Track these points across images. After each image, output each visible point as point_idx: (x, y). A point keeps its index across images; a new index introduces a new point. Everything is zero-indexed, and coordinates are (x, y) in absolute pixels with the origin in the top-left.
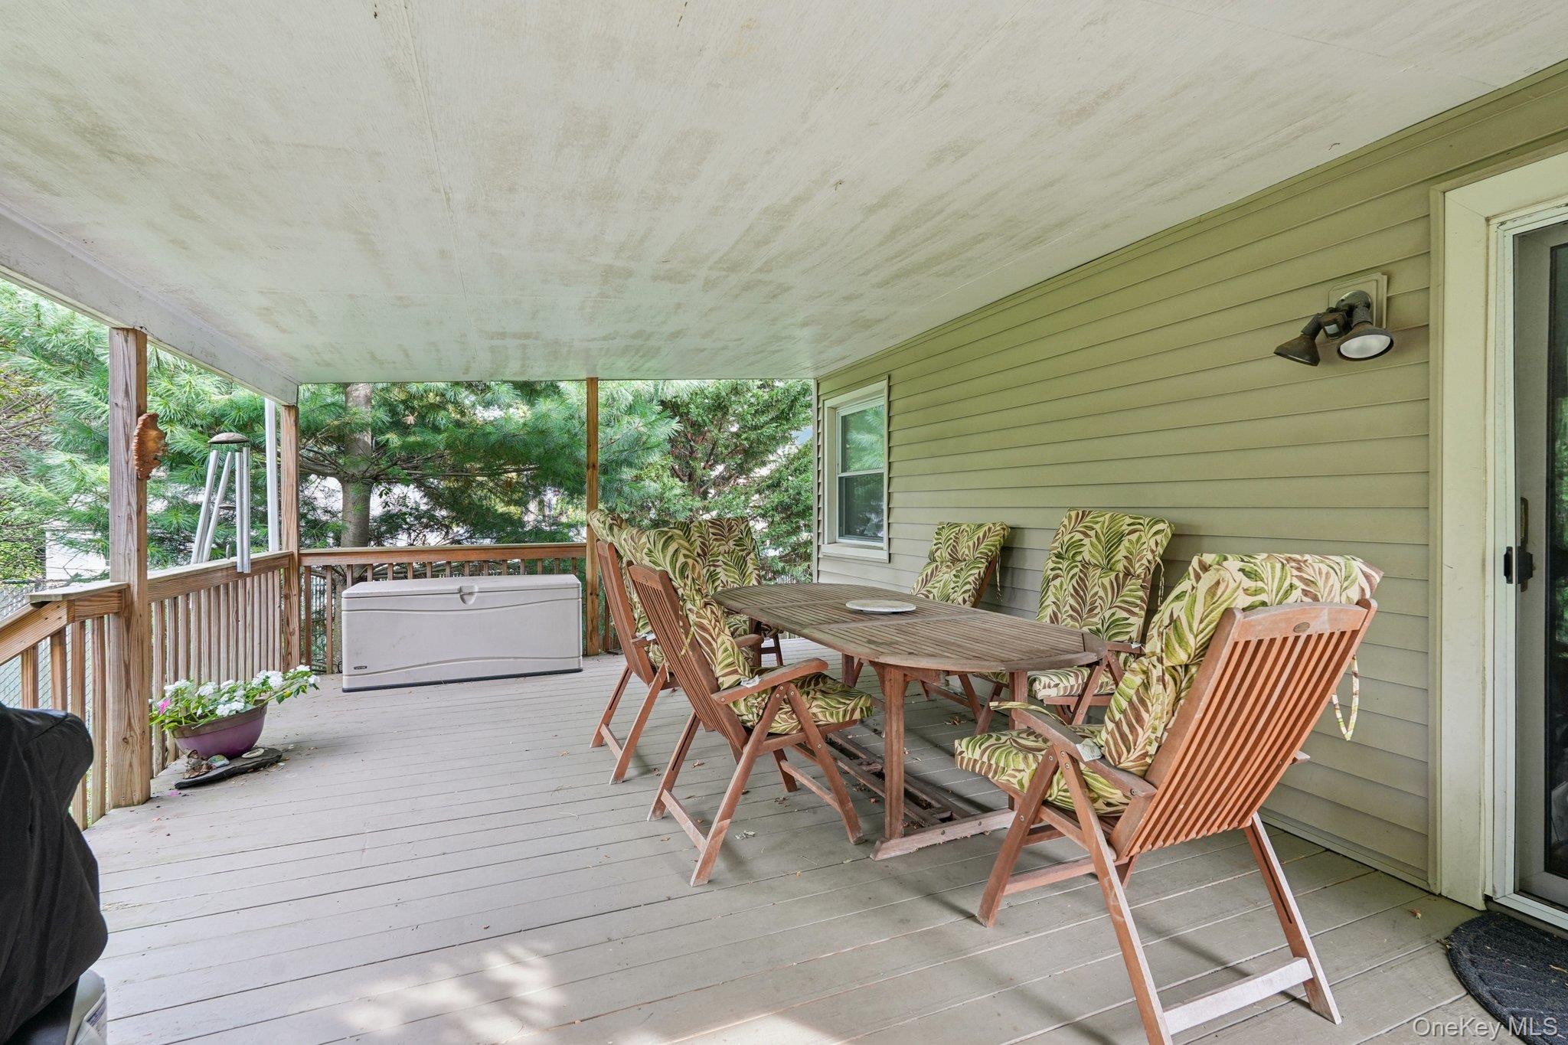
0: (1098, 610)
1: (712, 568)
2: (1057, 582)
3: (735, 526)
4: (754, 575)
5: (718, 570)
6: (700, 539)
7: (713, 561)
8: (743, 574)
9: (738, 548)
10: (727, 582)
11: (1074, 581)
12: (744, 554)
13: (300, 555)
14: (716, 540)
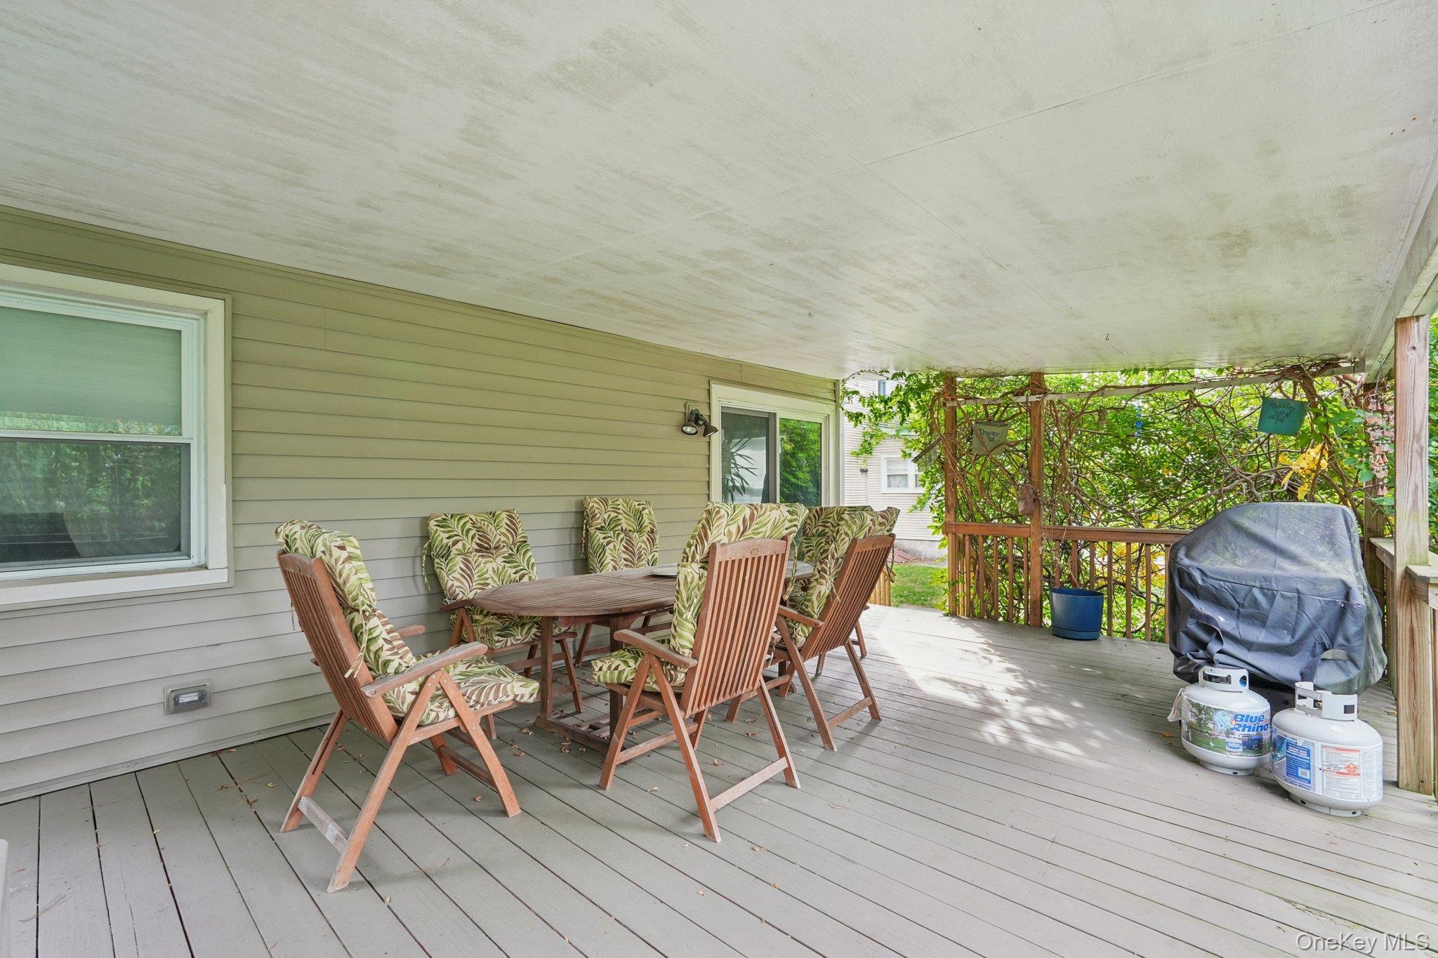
0: (644, 556)
2: (611, 546)
11: (623, 543)
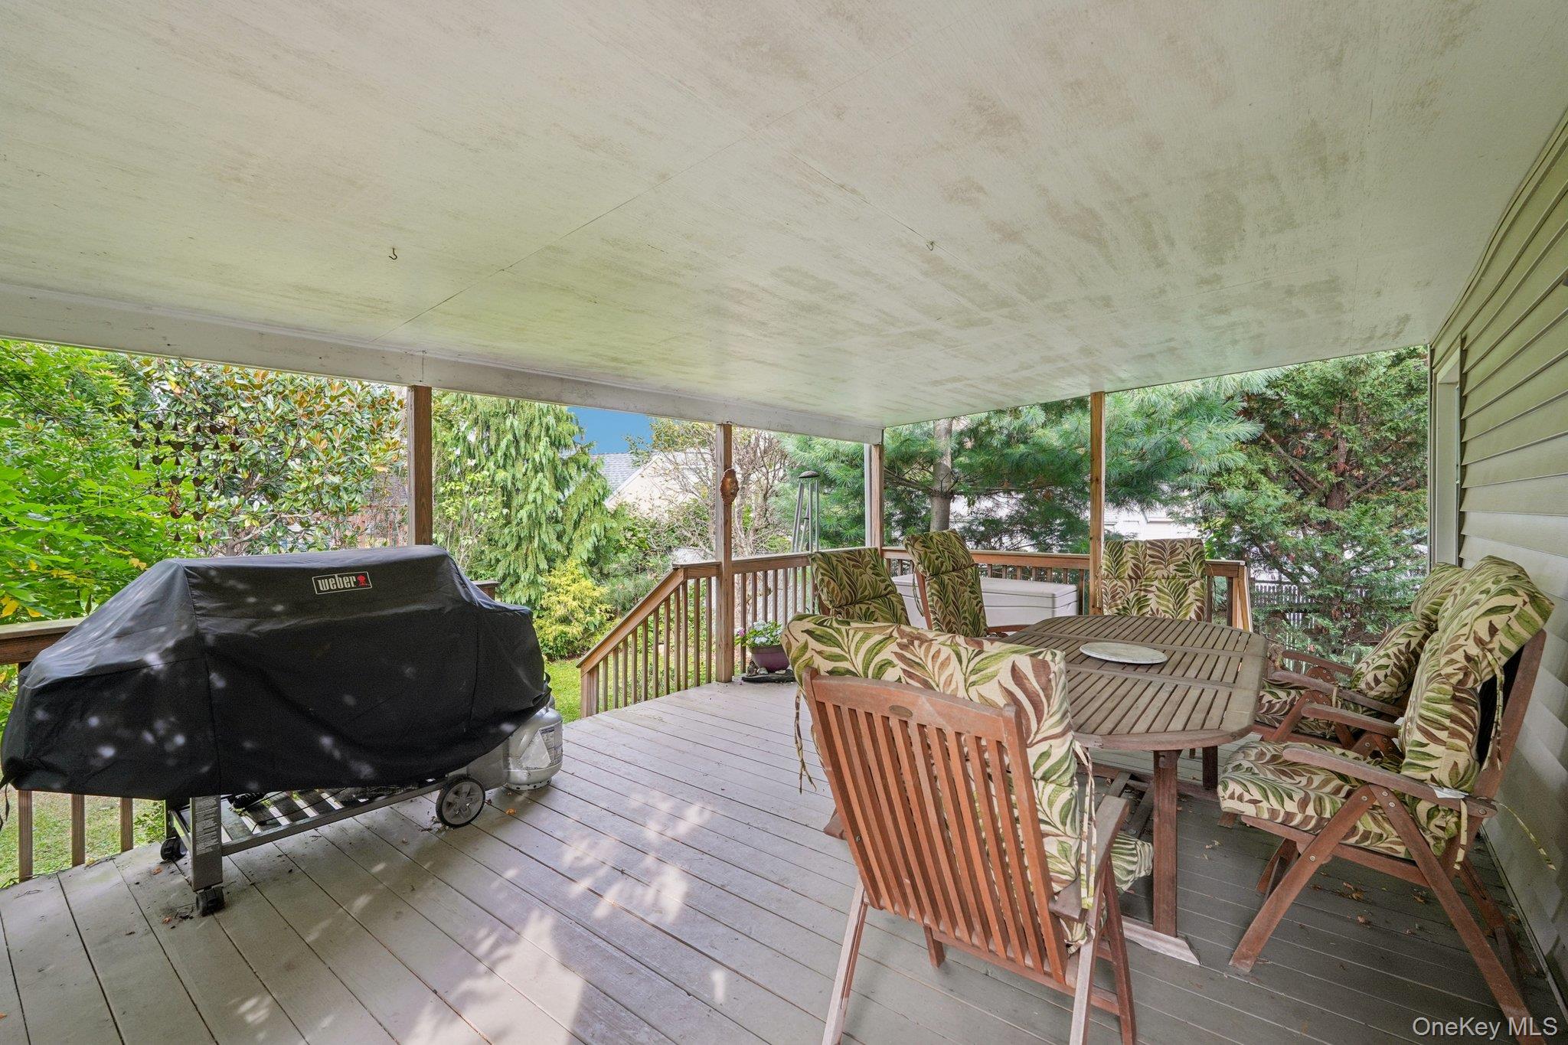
1: (1143, 593)
3: (1180, 549)
4: (1194, 607)
5: (1150, 596)
6: (1134, 561)
7: (1146, 585)
8: (1179, 604)
9: (1181, 574)
10: (1158, 610)
12: (1187, 581)
13: (883, 551)
14: (1153, 562)
